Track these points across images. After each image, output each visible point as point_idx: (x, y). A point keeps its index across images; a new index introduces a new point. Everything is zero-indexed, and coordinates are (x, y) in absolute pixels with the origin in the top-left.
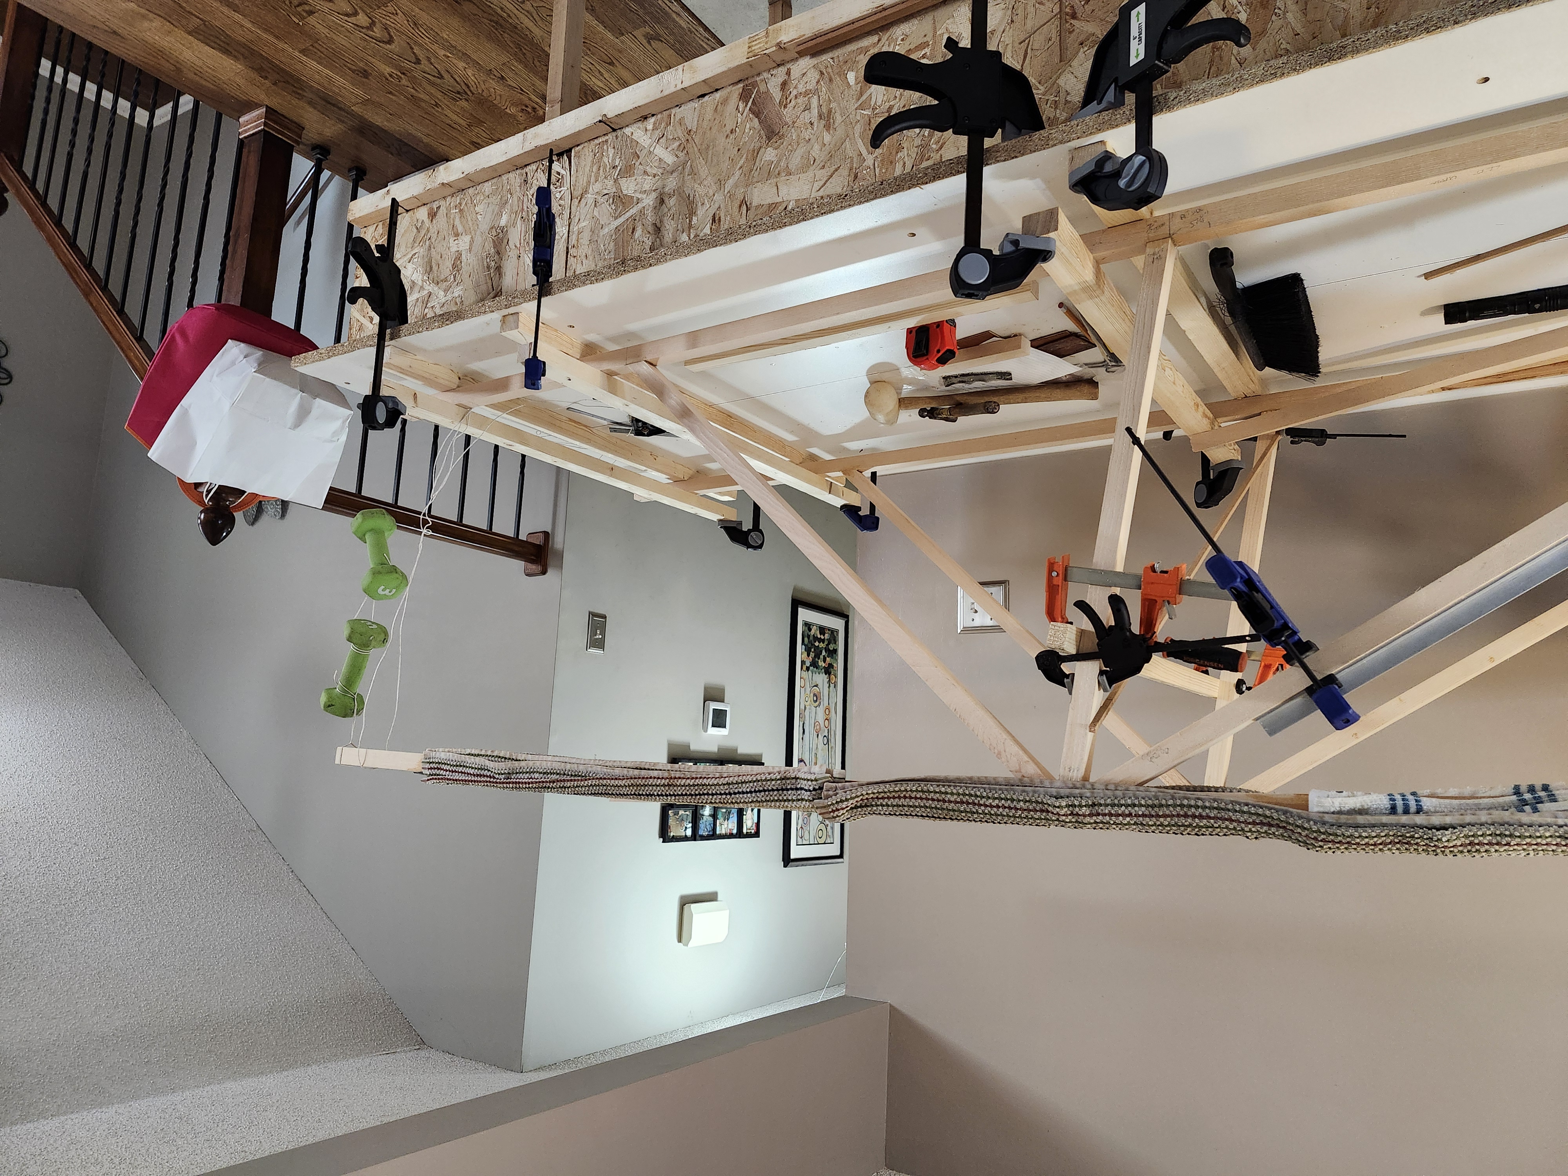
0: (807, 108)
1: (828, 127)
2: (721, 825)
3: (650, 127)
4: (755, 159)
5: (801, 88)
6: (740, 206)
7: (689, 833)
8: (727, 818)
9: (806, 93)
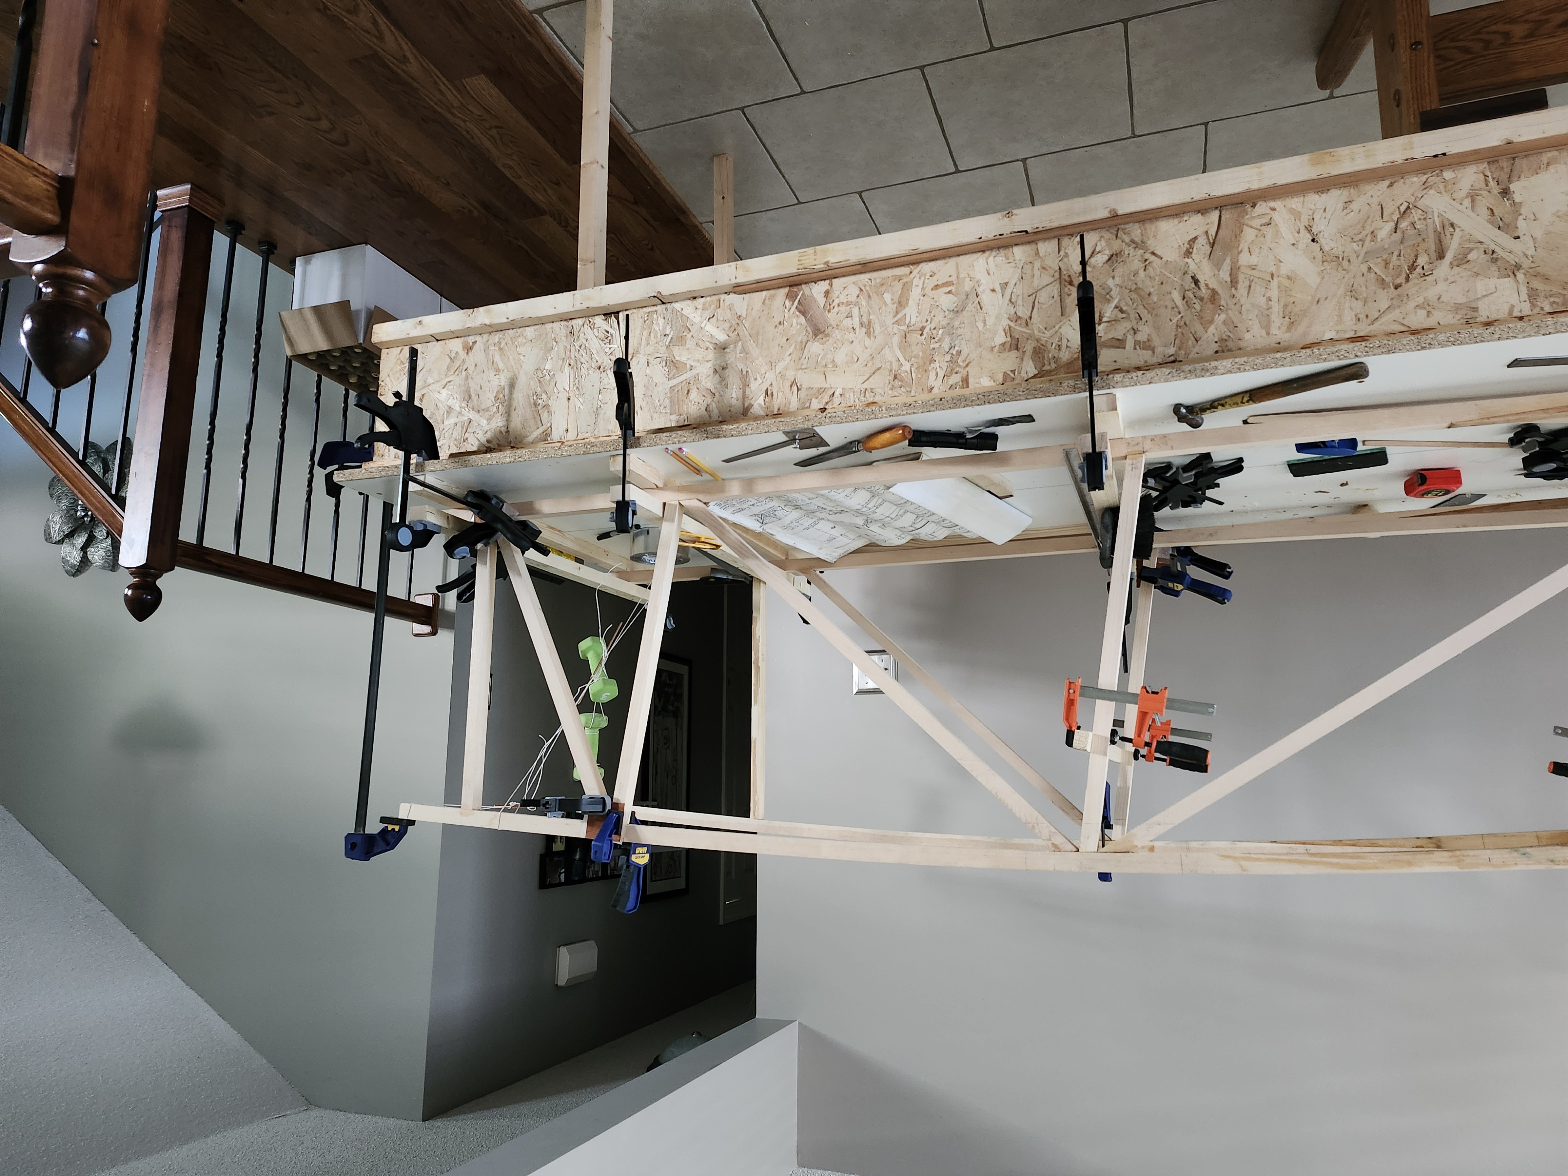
0: (849, 316)
1: (868, 334)
3: (700, 307)
4: (803, 349)
5: (843, 299)
6: (791, 386)
7: (563, 878)
9: (848, 304)
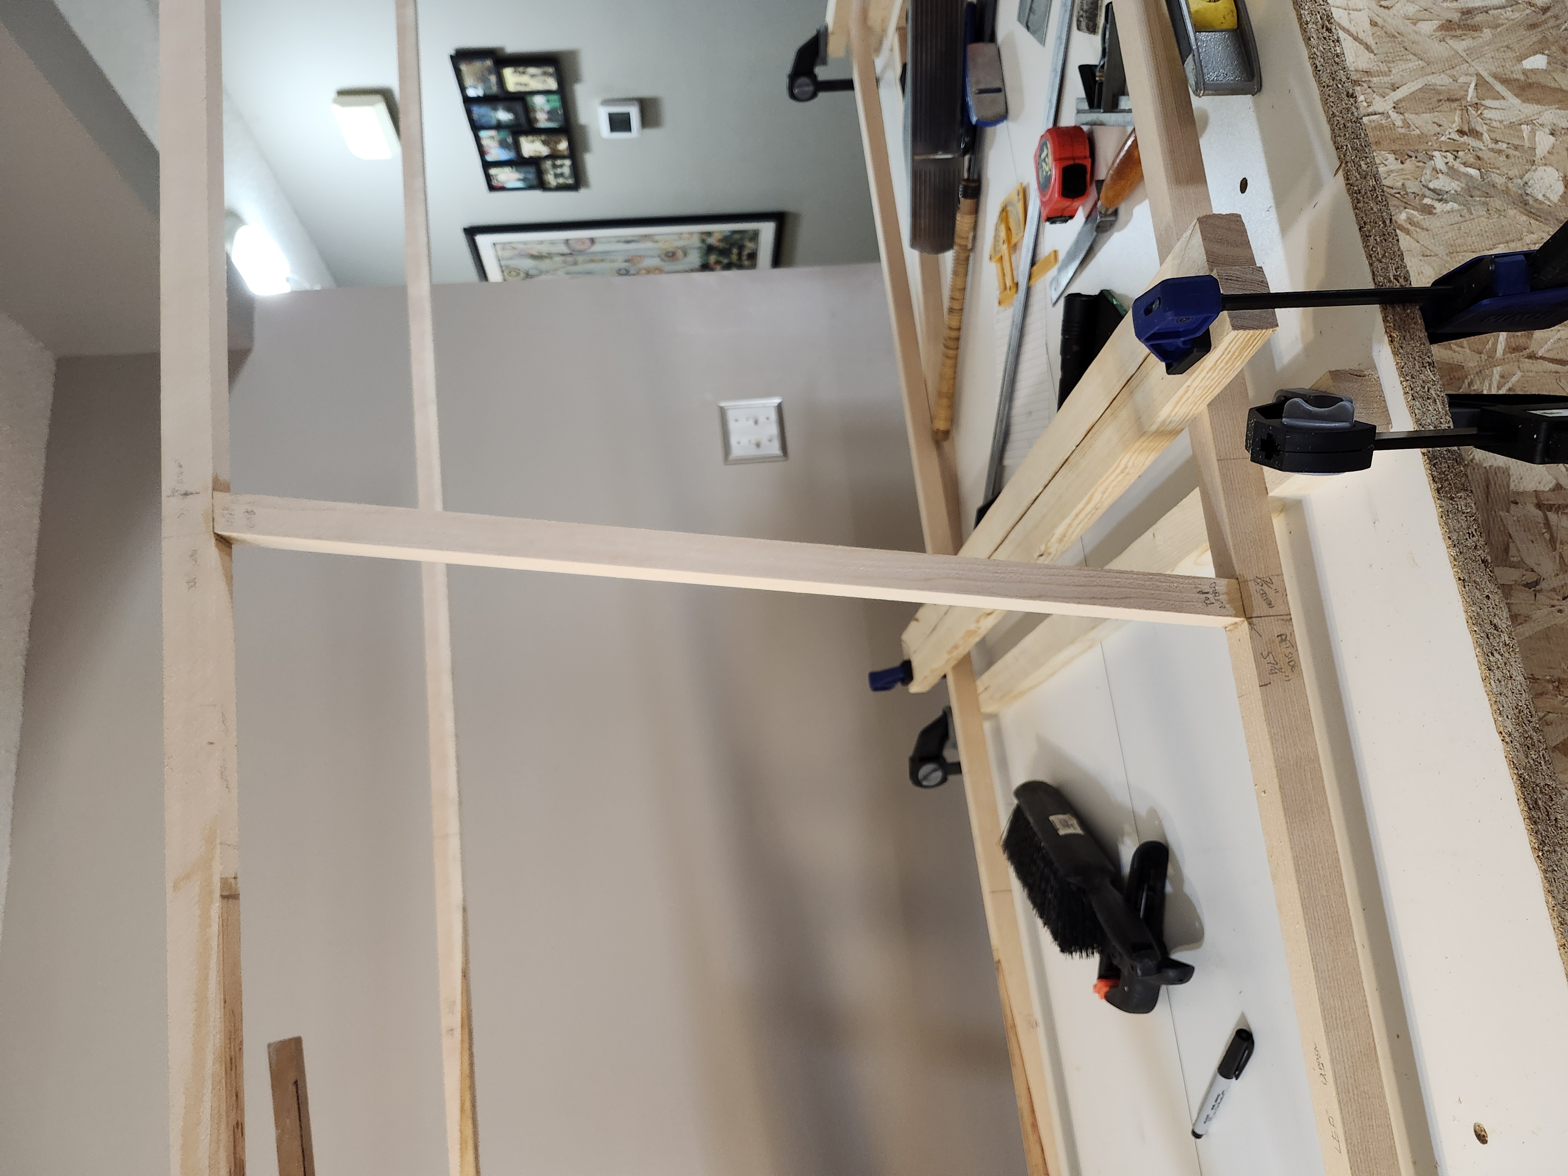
1: (1447, 26)
2: (492, 137)
7: (472, 93)
8: (503, 144)
